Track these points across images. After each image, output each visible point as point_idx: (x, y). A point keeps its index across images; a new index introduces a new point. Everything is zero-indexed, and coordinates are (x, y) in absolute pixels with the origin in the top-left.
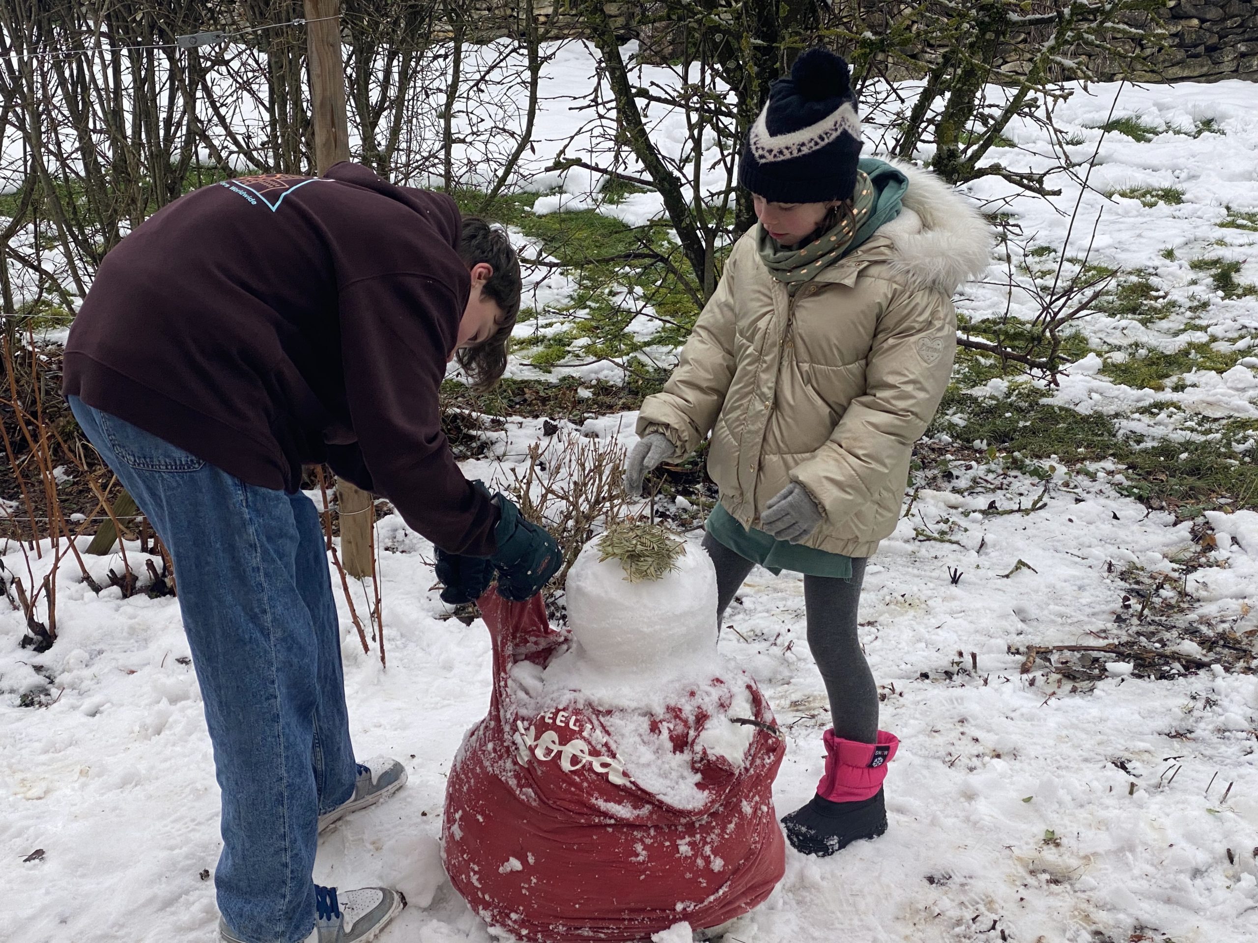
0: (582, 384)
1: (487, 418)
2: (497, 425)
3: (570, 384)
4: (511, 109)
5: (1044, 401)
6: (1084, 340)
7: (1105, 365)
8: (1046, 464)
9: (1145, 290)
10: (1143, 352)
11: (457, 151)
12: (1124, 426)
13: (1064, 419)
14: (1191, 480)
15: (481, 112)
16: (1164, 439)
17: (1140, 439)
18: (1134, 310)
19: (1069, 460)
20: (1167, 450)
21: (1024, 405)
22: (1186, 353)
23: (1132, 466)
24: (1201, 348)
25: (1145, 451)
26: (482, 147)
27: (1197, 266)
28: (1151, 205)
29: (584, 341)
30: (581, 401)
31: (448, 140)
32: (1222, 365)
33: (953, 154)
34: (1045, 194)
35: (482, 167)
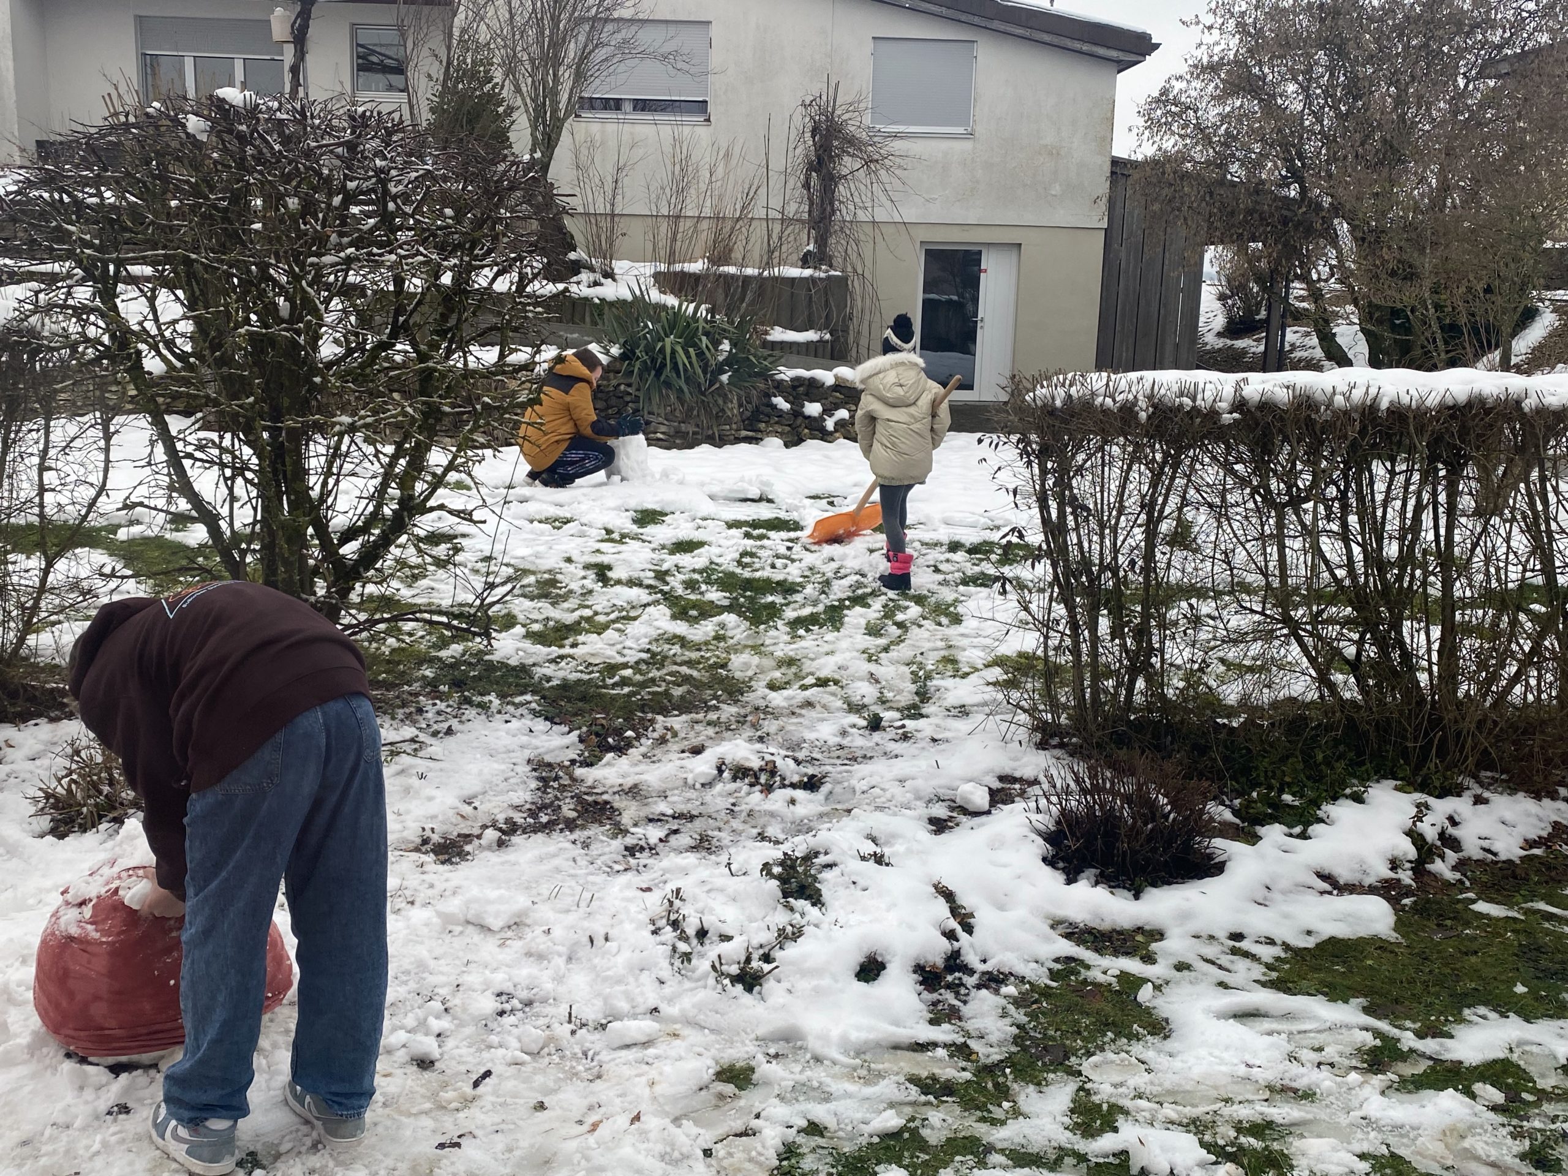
4: (91, 467)
5: (487, 658)
6: (514, 617)
7: (528, 632)
8: (486, 699)
9: (553, 583)
10: (551, 623)
11: (49, 497)
12: (539, 672)
13: (500, 669)
14: (580, 704)
15: (67, 469)
16: (564, 679)
17: (549, 679)
18: (546, 596)
19: (502, 696)
20: (565, 686)
21: (474, 661)
22: (578, 623)
23: (543, 697)
24: (588, 620)
25: (552, 687)
26: (69, 494)
27: (587, 567)
28: (559, 528)
31: (42, 490)
32: (600, 629)
33: (412, 497)
34: (475, 522)
35: (69, 508)
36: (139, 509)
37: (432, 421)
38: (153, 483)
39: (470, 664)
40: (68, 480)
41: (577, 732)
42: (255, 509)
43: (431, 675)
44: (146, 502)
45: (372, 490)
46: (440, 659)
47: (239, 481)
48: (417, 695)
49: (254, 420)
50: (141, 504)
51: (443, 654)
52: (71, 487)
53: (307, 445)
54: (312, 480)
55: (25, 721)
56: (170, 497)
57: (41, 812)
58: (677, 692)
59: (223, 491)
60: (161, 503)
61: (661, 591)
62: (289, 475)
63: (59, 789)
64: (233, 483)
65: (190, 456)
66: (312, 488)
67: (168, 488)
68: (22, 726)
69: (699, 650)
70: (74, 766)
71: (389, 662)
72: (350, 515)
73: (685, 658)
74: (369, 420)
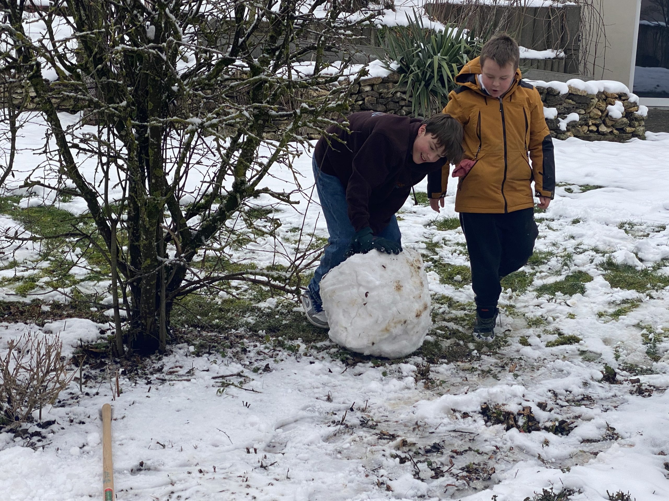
0: (44, 303)
3: (37, 303)
5: (295, 309)
8: (295, 343)
19: (306, 341)
21: (285, 311)
29: (46, 279)
30: (44, 313)
33: (243, 182)
34: (291, 203)
36: (37, 186)
37: (260, 122)
38: (47, 168)
39: (282, 313)
42: (124, 189)
43: (253, 322)
44: (42, 181)
45: (212, 175)
46: (259, 309)
47: (113, 167)
48: (242, 337)
49: (126, 120)
50: (38, 183)
51: (262, 305)
53: (165, 139)
54: (169, 166)
56: (61, 178)
58: (446, 344)
59: (101, 174)
60: (54, 183)
61: (432, 259)
62: (151, 164)
64: (108, 168)
65: (75, 146)
66: (168, 174)
67: (59, 171)
69: (464, 309)
71: (221, 310)
72: (195, 195)
73: (452, 316)
74: (215, 121)
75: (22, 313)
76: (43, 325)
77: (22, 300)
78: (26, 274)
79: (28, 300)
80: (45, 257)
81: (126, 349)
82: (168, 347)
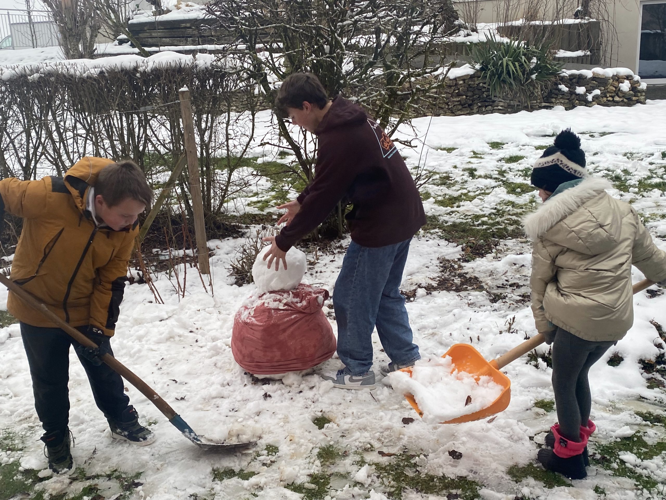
0: (274, 214)
1: (244, 226)
2: (247, 227)
3: (270, 214)
4: (247, 128)
6: (429, 194)
7: (436, 201)
9: (448, 178)
10: (447, 197)
11: (230, 142)
12: (442, 219)
14: (462, 233)
15: (237, 129)
16: (454, 222)
17: (446, 222)
18: (444, 184)
19: (425, 229)
20: (454, 225)
22: (461, 196)
23: (444, 230)
24: (465, 195)
25: (448, 226)
26: (238, 140)
29: (274, 201)
30: (274, 219)
31: (228, 139)
32: (471, 199)
34: (412, 147)
35: (239, 147)
40: (238, 134)
41: (461, 246)
52: (239, 137)
55: (224, 238)
57: (231, 275)
58: (510, 228)
59: (302, 136)
60: (276, 142)
61: (502, 180)
63: (239, 266)
67: (279, 135)
68: (223, 240)
69: (522, 208)
70: (244, 256)
73: (515, 212)
75: (262, 220)
76: (274, 226)
77: (261, 213)
78: (263, 199)
79: (264, 213)
80: (273, 190)
81: (320, 237)
82: (344, 235)
